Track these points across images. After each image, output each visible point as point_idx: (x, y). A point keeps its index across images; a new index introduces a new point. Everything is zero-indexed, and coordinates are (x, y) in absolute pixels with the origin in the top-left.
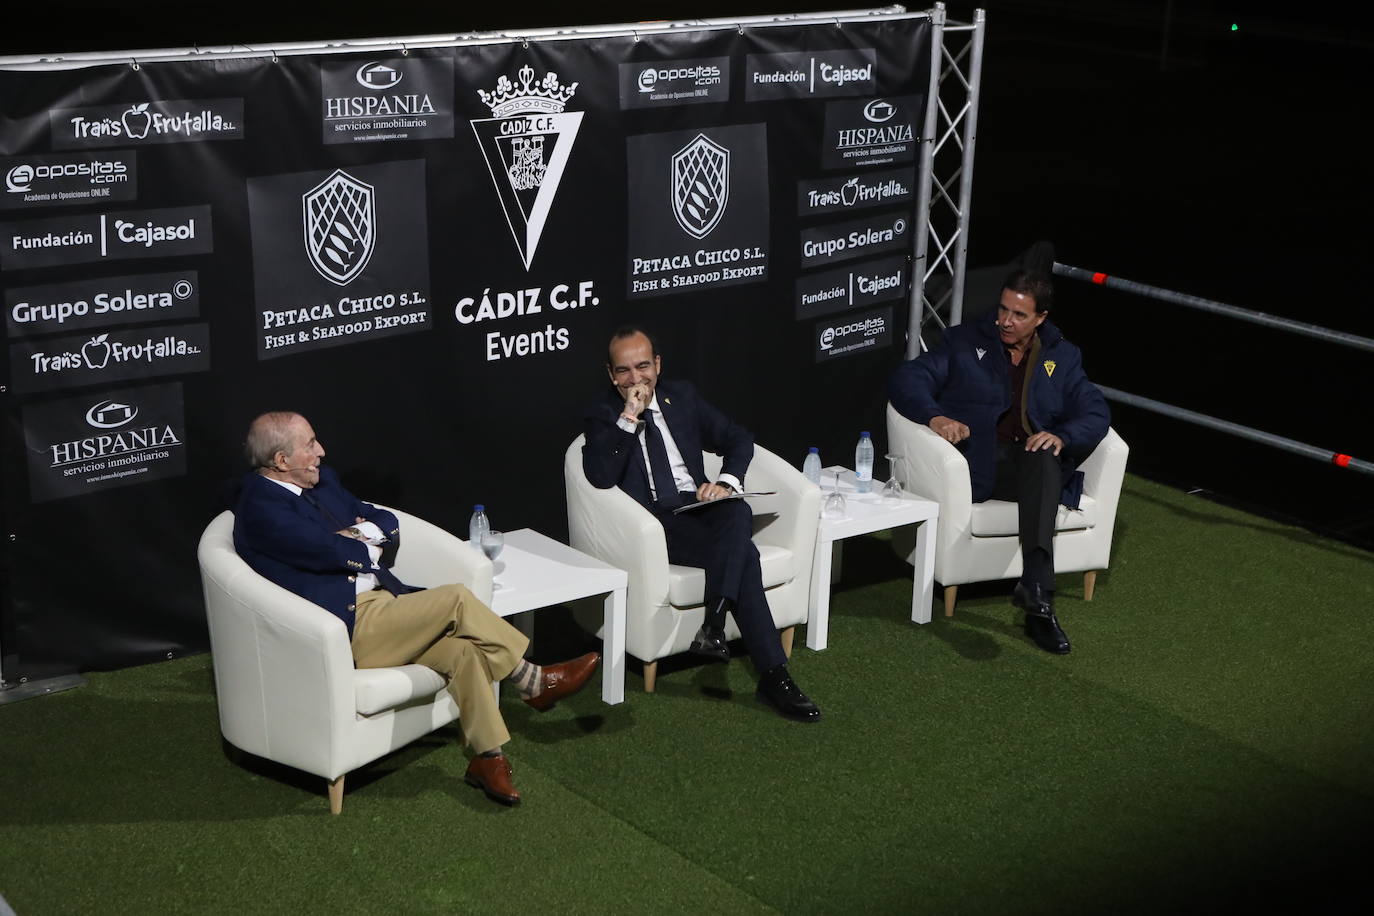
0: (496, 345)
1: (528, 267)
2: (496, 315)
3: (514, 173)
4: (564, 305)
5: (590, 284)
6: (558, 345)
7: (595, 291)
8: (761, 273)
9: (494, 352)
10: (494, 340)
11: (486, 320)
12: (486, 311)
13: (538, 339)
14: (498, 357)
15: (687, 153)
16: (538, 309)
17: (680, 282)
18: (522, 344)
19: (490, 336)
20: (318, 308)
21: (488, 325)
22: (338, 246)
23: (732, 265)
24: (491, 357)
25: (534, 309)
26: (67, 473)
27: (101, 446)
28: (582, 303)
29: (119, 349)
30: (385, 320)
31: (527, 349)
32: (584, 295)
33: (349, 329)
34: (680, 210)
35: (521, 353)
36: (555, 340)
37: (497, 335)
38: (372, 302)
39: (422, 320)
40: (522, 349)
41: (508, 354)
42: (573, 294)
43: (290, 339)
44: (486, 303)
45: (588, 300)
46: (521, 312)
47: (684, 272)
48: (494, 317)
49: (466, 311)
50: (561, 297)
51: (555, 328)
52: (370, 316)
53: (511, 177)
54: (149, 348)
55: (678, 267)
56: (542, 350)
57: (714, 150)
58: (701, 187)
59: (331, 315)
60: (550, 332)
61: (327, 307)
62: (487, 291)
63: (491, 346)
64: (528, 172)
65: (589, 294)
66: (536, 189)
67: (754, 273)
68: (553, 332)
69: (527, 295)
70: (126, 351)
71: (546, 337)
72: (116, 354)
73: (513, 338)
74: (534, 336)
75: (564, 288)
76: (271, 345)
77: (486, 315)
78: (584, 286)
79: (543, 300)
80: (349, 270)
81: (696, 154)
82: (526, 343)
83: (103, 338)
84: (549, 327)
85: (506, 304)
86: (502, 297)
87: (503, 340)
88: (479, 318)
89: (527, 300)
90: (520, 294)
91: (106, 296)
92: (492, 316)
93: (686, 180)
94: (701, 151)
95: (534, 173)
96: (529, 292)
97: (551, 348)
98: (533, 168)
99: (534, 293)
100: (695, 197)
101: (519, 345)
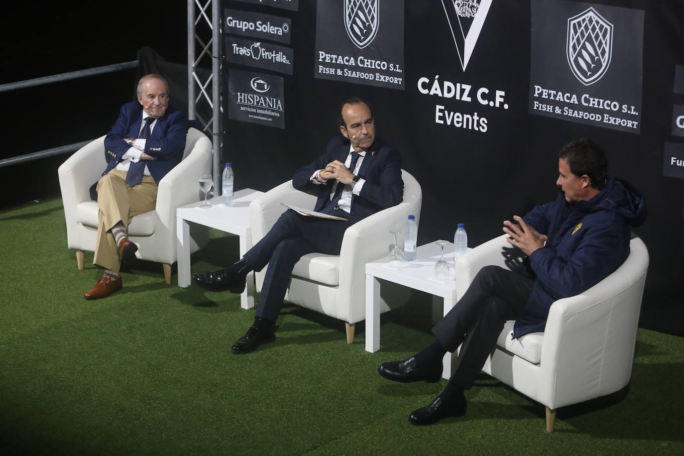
0: (441, 114)
1: (464, 69)
2: (443, 94)
3: (458, 5)
4: (485, 102)
5: (503, 93)
6: (481, 128)
7: (506, 99)
8: (635, 127)
9: (440, 118)
10: (440, 111)
11: (436, 95)
12: (436, 89)
13: (468, 119)
14: (442, 122)
15: (580, 19)
16: (469, 100)
17: (568, 112)
18: (457, 119)
19: (438, 107)
20: (347, 58)
21: (437, 99)
22: (358, 23)
23: (611, 113)
24: (437, 121)
25: (466, 98)
26: (242, 108)
27: (255, 100)
28: (497, 105)
29: (264, 52)
30: (381, 76)
31: (461, 124)
32: (499, 100)
33: (362, 75)
34: (572, 60)
35: (458, 126)
36: (479, 125)
37: (443, 108)
38: (375, 63)
39: (400, 83)
40: (458, 122)
41: (449, 123)
42: (491, 97)
43: (332, 71)
44: (436, 84)
45: (501, 104)
46: (458, 98)
47: (572, 106)
48: (442, 96)
49: (424, 85)
50: (484, 96)
51: (480, 116)
52: (374, 71)
53: (456, 6)
54: (274, 55)
55: (568, 101)
56: (470, 128)
57: (601, 22)
58: (588, 46)
59: (354, 64)
60: (476, 118)
61: (352, 59)
62: (437, 77)
63: (438, 114)
64: (467, 6)
65: (502, 100)
66: (472, 19)
67: (630, 125)
68: (478, 118)
69: (463, 87)
70: (266, 53)
71: (473, 120)
72: (263, 54)
73: (452, 113)
74: (466, 116)
75: (486, 91)
76: (322, 71)
77: (436, 92)
78: (499, 93)
79: (473, 94)
80: (364, 40)
81: (587, 21)
82: (460, 120)
83: (259, 44)
84: (476, 114)
85: (449, 90)
86: (447, 84)
87: (446, 112)
88: (432, 93)
89: (462, 91)
90: (458, 85)
91: (261, 23)
92: (440, 95)
93: (578, 39)
94: (591, 20)
95: (471, 8)
96: (464, 86)
97: (476, 129)
98: (470, 4)
99: (468, 88)
100: (584, 52)
101: (456, 119)
